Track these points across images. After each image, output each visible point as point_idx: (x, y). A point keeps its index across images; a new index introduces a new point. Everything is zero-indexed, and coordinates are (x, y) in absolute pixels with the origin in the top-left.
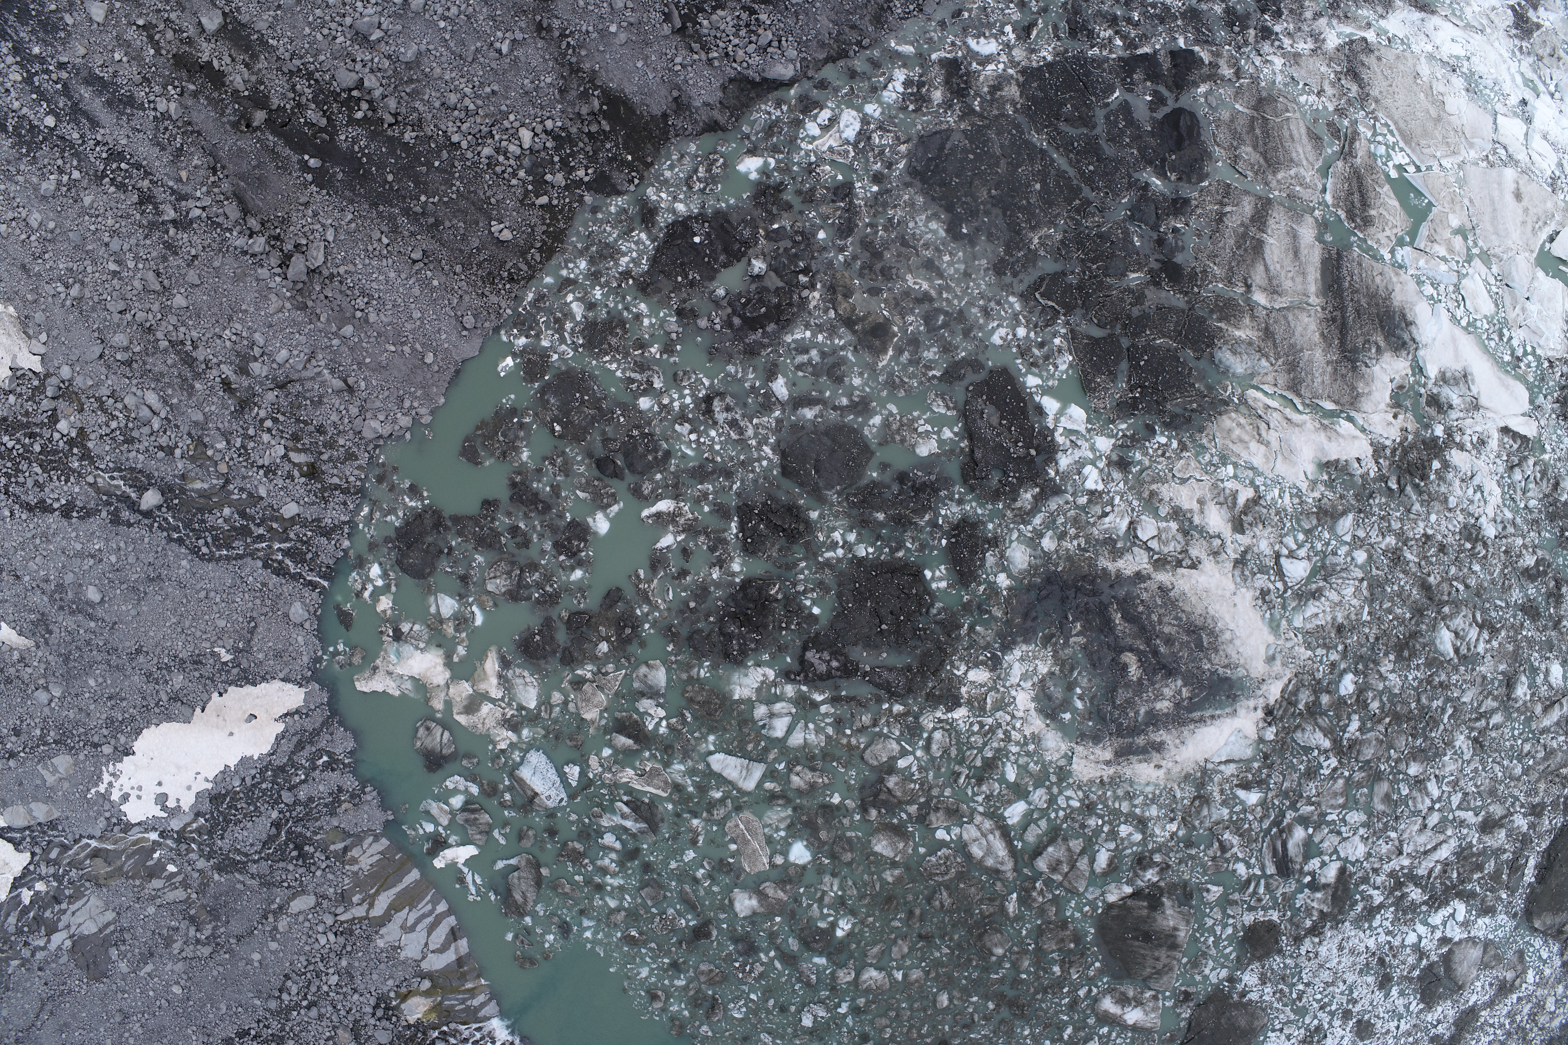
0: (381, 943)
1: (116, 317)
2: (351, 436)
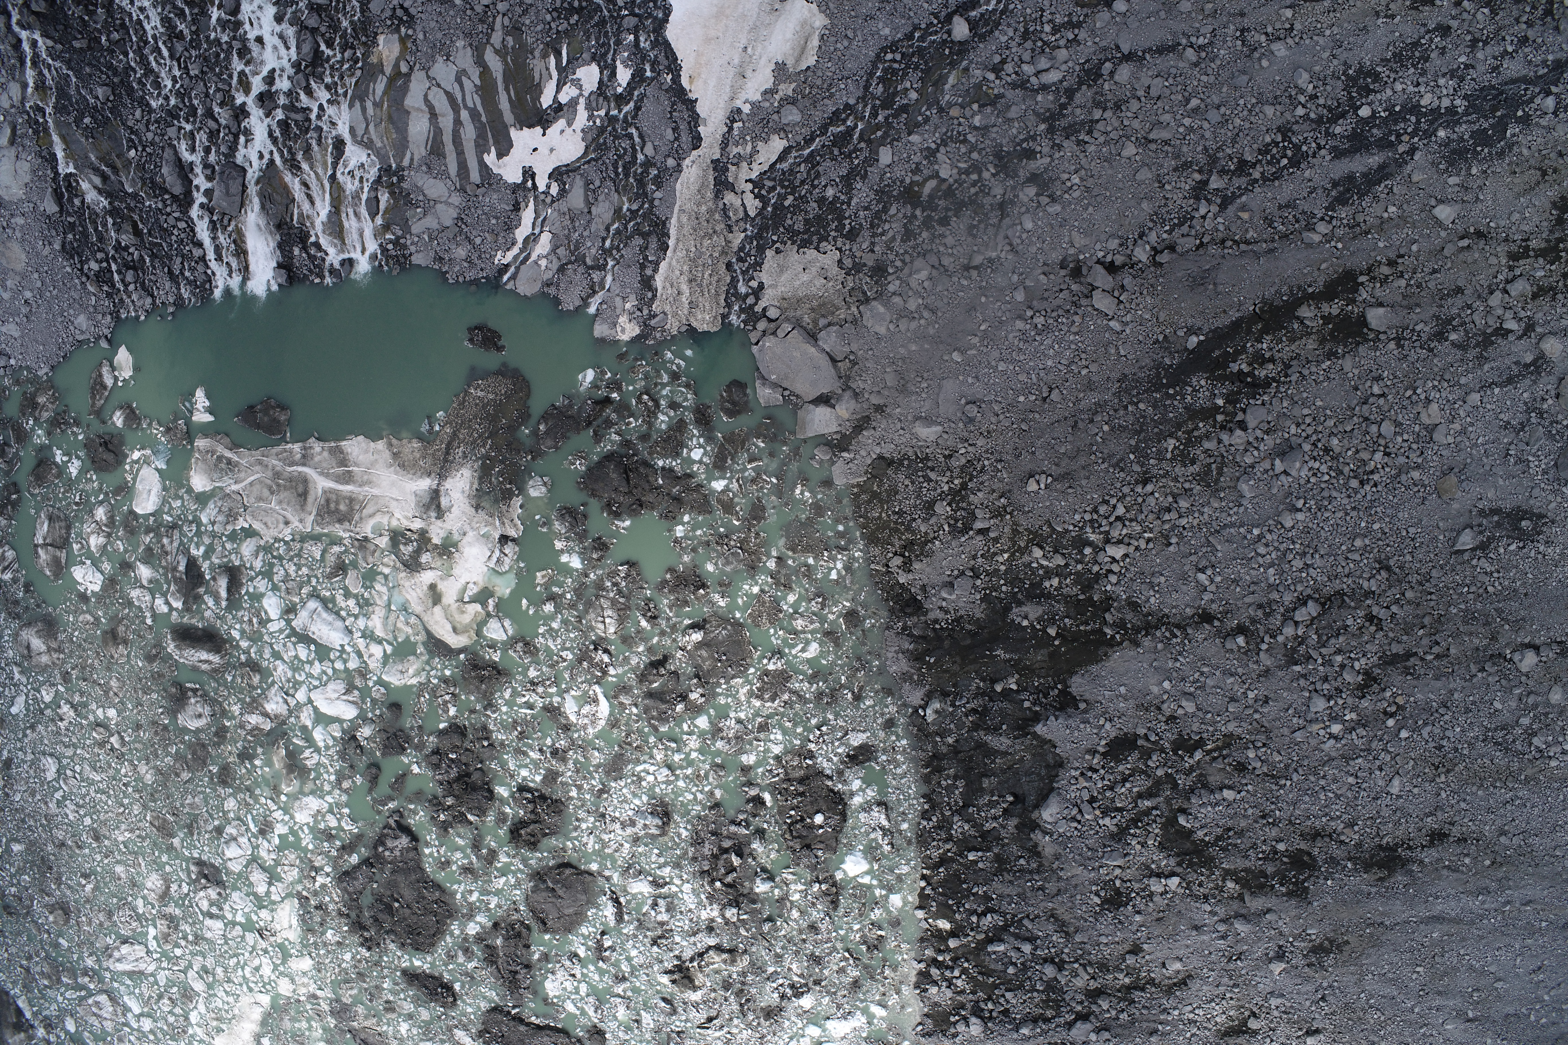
0: (460, 44)
1: (1146, 81)
2: (925, 247)
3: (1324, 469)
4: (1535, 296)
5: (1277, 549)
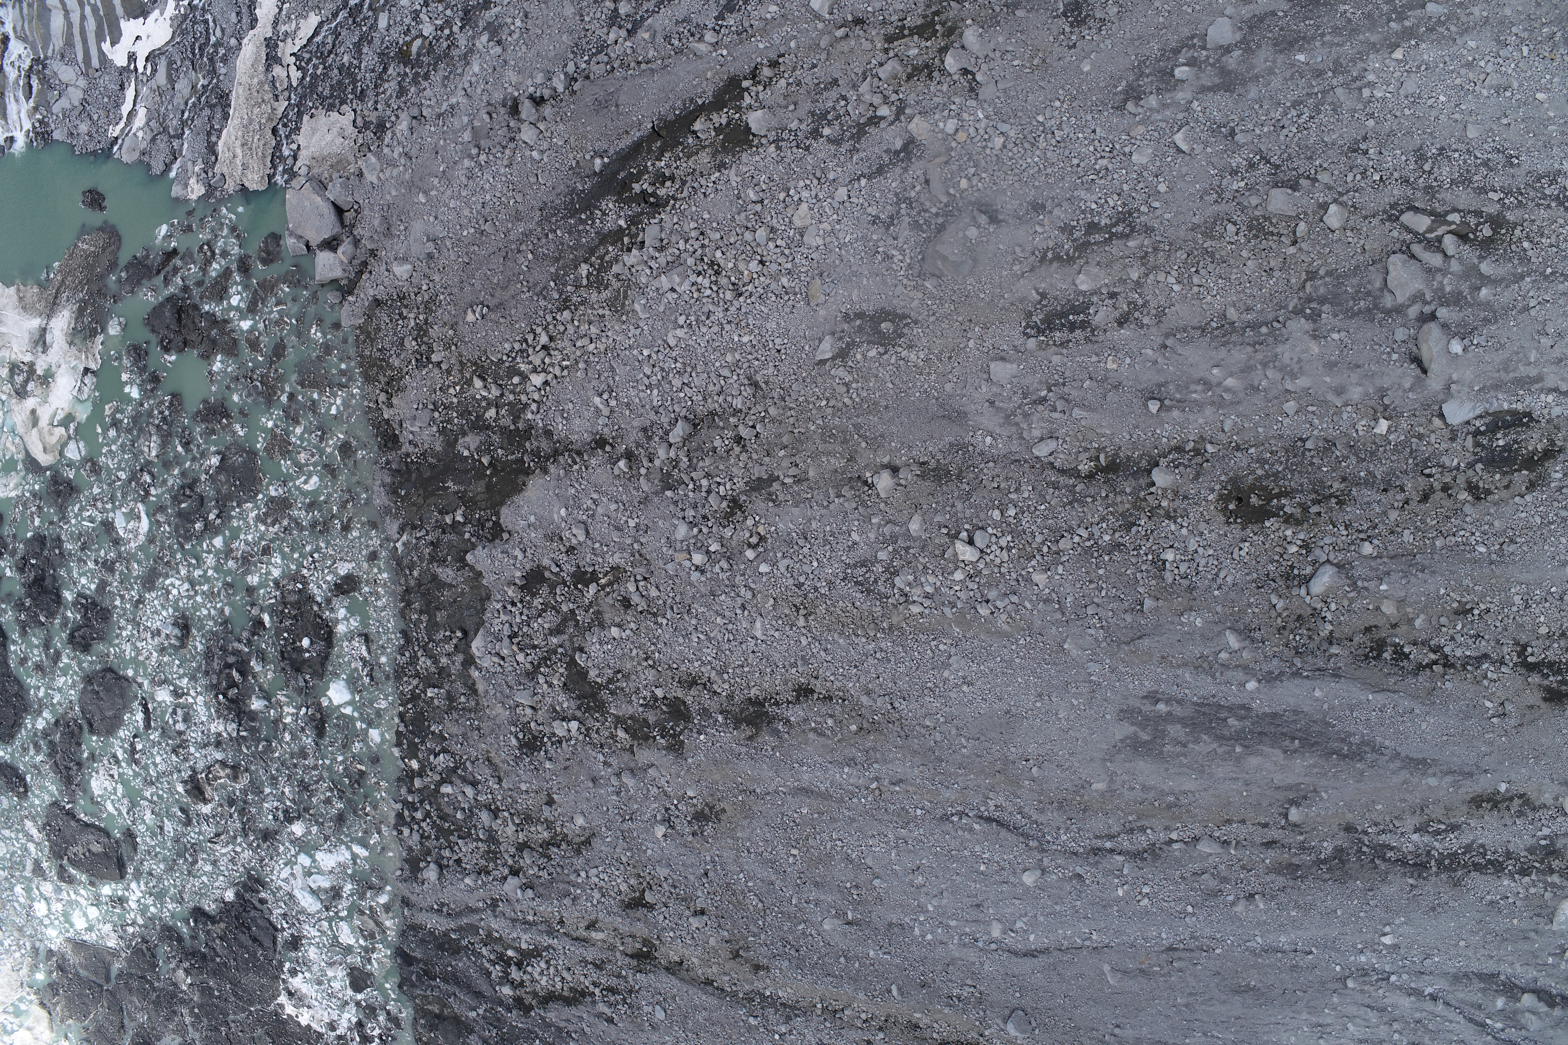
3: (706, 283)
4: (909, 77)
5: (663, 369)
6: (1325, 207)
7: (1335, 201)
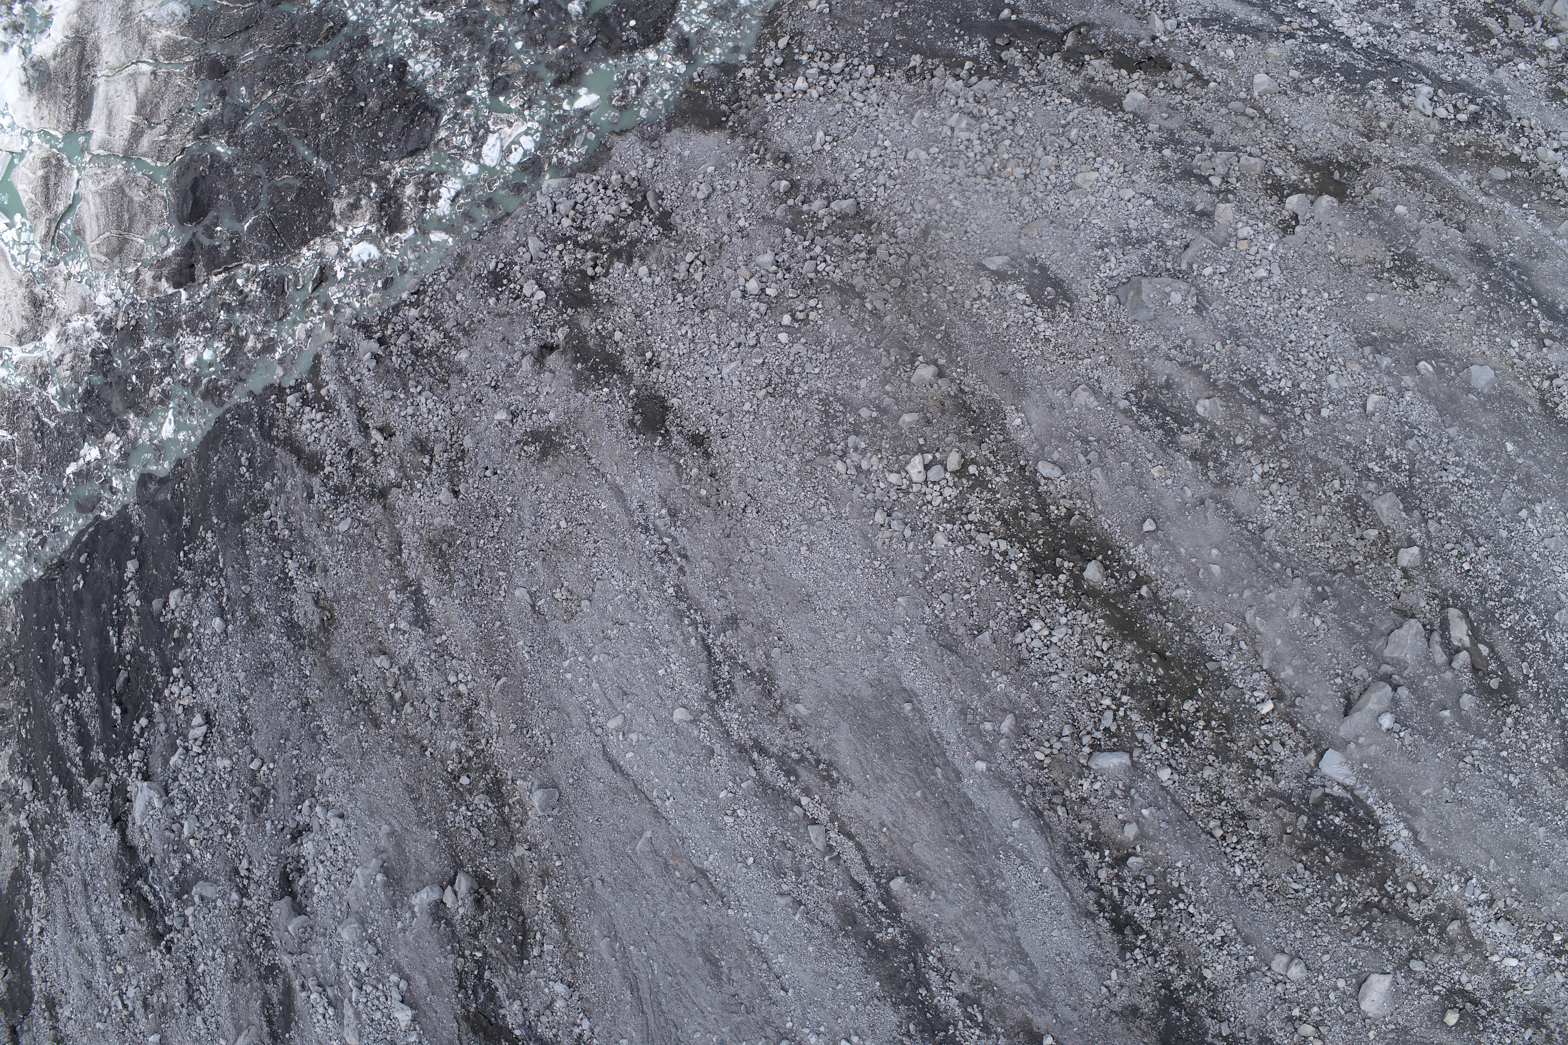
6: (1411, 543)
7: (1422, 547)
